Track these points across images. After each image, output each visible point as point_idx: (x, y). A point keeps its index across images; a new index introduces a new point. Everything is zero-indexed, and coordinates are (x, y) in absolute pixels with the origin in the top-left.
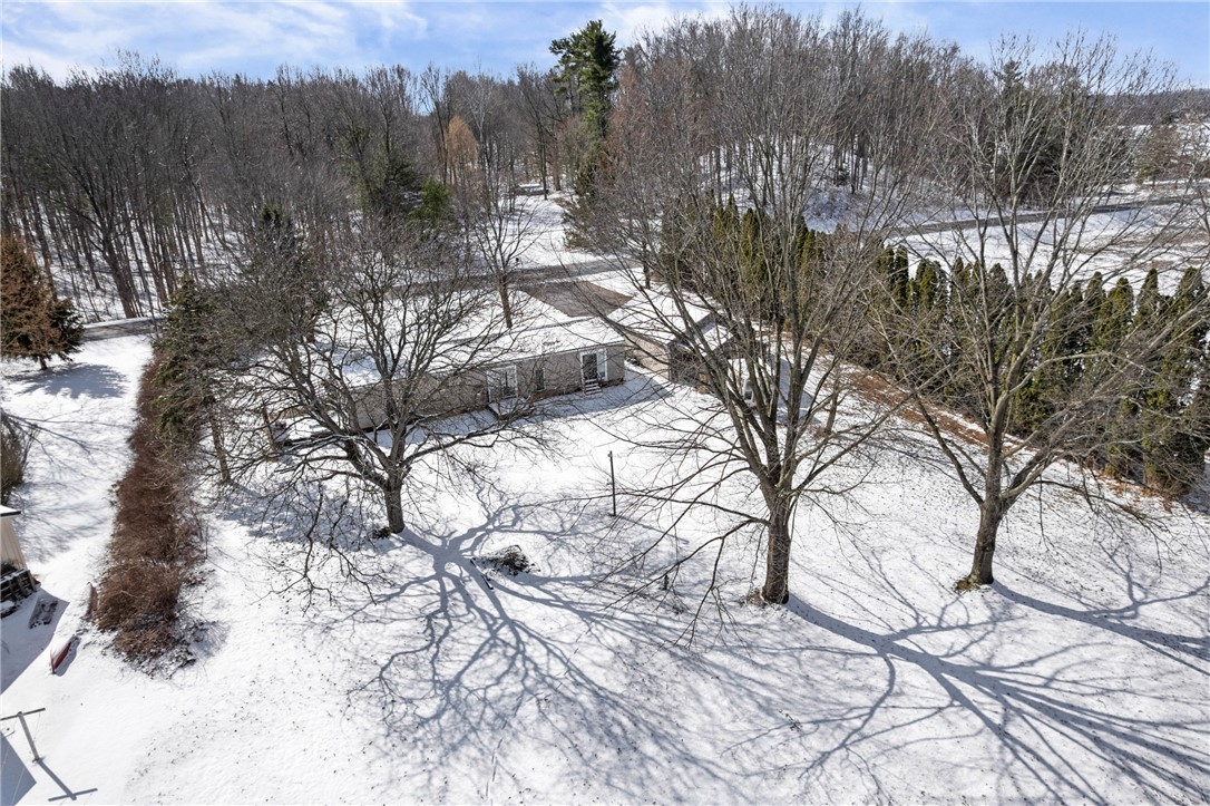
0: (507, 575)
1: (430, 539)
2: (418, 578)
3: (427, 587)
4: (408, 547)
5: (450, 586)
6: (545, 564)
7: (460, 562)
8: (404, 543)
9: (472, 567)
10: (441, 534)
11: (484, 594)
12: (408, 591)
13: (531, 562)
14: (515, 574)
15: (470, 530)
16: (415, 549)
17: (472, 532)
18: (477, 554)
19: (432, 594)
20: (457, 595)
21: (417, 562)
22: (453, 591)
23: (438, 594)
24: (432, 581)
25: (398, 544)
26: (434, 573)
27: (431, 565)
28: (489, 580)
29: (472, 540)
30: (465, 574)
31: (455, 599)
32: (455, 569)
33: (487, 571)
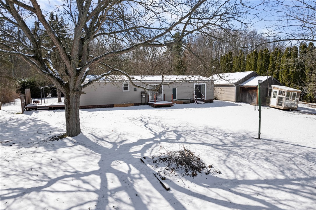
0: (185, 174)
1: (101, 143)
2: (76, 172)
3: (85, 182)
4: (79, 147)
5: (113, 182)
6: (224, 167)
7: (129, 160)
8: (75, 144)
9: (142, 165)
10: (113, 141)
11: (159, 195)
12: (56, 186)
13: (207, 165)
14: (194, 175)
15: (139, 141)
16: (84, 148)
17: (140, 142)
18: (146, 155)
19: (88, 191)
20: (123, 195)
21: (82, 159)
22: (117, 190)
23: (96, 191)
24: (92, 176)
25: (70, 144)
26: (97, 168)
27: (97, 161)
28: (164, 179)
29: (142, 147)
30: (134, 171)
31: (119, 200)
32: (123, 167)
33: (161, 169)
